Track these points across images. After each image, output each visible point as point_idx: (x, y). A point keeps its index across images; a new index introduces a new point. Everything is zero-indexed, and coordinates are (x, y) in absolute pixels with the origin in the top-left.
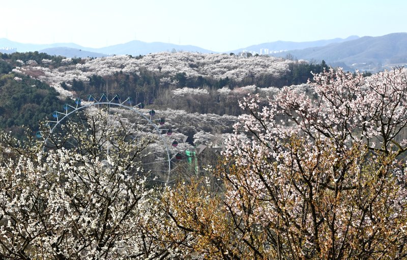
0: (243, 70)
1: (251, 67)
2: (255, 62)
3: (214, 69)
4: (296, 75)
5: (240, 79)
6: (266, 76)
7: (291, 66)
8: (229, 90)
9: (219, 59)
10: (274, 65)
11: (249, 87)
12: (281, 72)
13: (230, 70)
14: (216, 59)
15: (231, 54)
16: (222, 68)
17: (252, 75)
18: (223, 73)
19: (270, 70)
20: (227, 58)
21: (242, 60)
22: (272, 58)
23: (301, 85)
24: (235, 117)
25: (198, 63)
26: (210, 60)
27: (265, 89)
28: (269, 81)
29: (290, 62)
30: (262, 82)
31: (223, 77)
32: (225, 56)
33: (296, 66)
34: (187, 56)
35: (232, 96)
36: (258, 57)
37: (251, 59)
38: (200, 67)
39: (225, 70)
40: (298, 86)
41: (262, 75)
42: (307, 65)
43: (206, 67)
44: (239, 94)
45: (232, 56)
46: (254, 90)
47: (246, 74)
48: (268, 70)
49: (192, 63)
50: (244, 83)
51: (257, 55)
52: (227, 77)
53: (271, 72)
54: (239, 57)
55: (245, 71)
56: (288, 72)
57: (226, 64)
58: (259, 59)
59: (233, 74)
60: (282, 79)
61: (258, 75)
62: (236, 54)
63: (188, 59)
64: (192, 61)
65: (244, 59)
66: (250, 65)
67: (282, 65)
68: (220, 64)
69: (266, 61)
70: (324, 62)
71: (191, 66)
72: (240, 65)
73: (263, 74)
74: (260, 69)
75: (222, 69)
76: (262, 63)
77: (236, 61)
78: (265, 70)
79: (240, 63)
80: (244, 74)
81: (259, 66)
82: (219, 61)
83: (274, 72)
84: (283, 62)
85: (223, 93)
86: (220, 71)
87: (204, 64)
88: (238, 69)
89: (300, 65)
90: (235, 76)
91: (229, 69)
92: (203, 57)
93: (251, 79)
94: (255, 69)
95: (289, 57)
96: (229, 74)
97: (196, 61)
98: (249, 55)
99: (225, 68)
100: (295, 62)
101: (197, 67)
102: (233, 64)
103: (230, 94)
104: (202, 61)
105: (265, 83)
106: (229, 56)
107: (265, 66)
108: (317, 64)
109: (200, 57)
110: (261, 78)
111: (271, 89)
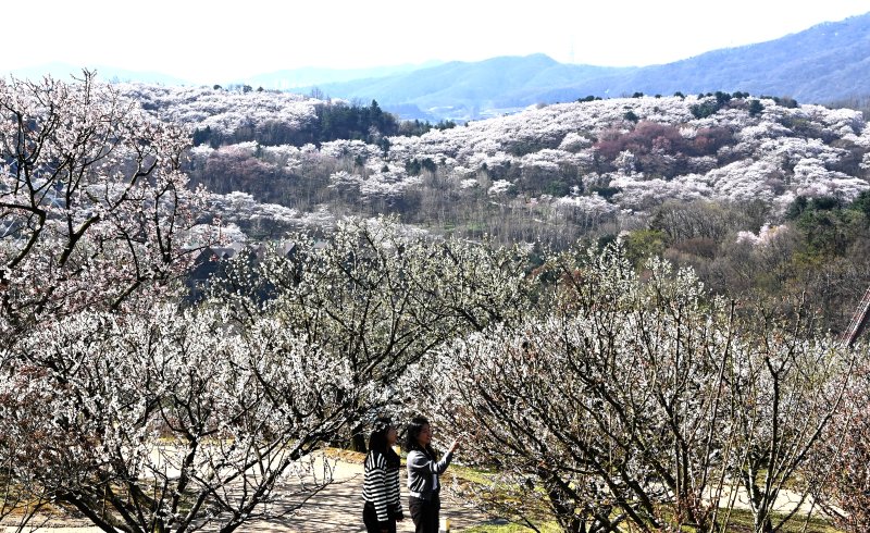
0: (236, 114)
1: (251, 110)
2: (257, 102)
3: (185, 112)
4: (327, 124)
5: (231, 131)
6: (276, 125)
7: (320, 109)
8: (212, 150)
9: (194, 94)
10: (289, 107)
11: (244, 145)
12: (301, 120)
13: (213, 115)
14: (189, 95)
15: (216, 87)
16: (198, 110)
17: (251, 124)
18: (201, 119)
19: (282, 116)
20: (209, 94)
21: (234, 97)
22: (288, 96)
23: (336, 142)
24: (221, 196)
25: (158, 102)
26: (179, 97)
27: (274, 149)
28: (279, 134)
29: (317, 102)
30: (269, 137)
31: (201, 126)
32: (205, 90)
33: (328, 109)
34: (138, 90)
35: (216, 160)
36: (263, 93)
37: (250, 96)
38: (161, 109)
39: (205, 114)
40: (330, 143)
41: (268, 125)
42: (347, 108)
43: (171, 109)
44: (227, 156)
45: (218, 90)
46: (254, 149)
47: (241, 122)
48: (279, 115)
49: (148, 101)
50: (238, 138)
51: (261, 89)
52: (208, 127)
53: (284, 120)
54: (230, 93)
55: (239, 116)
56: (313, 119)
57: (206, 105)
58: (263, 96)
59: (219, 122)
60: (303, 131)
61: (261, 124)
62: (224, 86)
63: (140, 94)
64: (147, 97)
65: (238, 96)
66: (249, 107)
67: (305, 108)
68: (195, 104)
69: (276, 101)
70: (375, 103)
71: (146, 107)
72: (231, 106)
73: (270, 122)
74: (263, 113)
75: (200, 113)
76: (268, 104)
77: (224, 99)
78: (273, 114)
79: (232, 102)
80: (237, 122)
81: (264, 109)
82: (194, 99)
83: (289, 119)
84: (306, 102)
85: (201, 154)
86: (195, 117)
87: (167, 104)
88: (227, 114)
89: (335, 108)
90: (222, 126)
91: (212, 112)
92: (167, 92)
93: (248, 131)
94: (257, 114)
95: (316, 93)
96: (211, 122)
97: (154, 98)
98: (247, 89)
99: (204, 111)
100: (325, 103)
101: (156, 109)
102: (219, 105)
103: (213, 156)
104: (165, 98)
105: (274, 138)
106: (213, 91)
107: (274, 109)
108: (365, 106)
109: (161, 92)
110: (266, 129)
111: (283, 148)
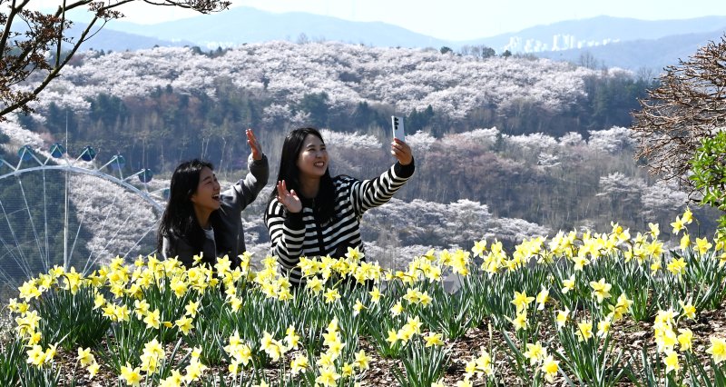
0: (470, 90)
1: (492, 83)
2: (501, 71)
3: (399, 86)
4: (600, 105)
5: (462, 113)
6: (526, 106)
7: (590, 83)
8: (432, 140)
9: (413, 60)
10: (548, 79)
11: (480, 132)
12: (563, 98)
13: (437, 90)
14: (405, 61)
15: (445, 50)
16: (418, 84)
17: (491, 104)
18: (421, 96)
19: (537, 92)
20: (434, 59)
21: (469, 64)
22: (544, 62)
23: (611, 131)
24: (442, 206)
25: (361, 70)
26: (392, 64)
27: (522, 139)
28: (530, 118)
29: (587, 72)
30: (515, 122)
31: (421, 106)
32: (429, 54)
33: (602, 83)
34: (333, 53)
35: (438, 154)
36: (509, 59)
37: (491, 63)
38: (365, 81)
39: (427, 88)
40: (604, 132)
41: (515, 105)
42: (630, 82)
43: (378, 82)
44: (454, 149)
45: (447, 55)
46: (493, 139)
47: (477, 100)
48: (532, 91)
49: (347, 69)
50: (471, 123)
51: (507, 54)
52: (430, 107)
53: (538, 98)
54: (464, 59)
55: (475, 92)
56: (580, 98)
57: (428, 75)
58: (511, 64)
59: (445, 100)
60: (565, 114)
61: (505, 103)
62: (456, 49)
63: (336, 60)
64: (346, 64)
65: (474, 63)
66: (489, 78)
67: (568, 81)
68: (414, 73)
69: (528, 70)
71: (344, 77)
72: (463, 77)
73: (518, 100)
74: (511, 88)
75: (419, 88)
76: (517, 75)
77: (455, 67)
78: (523, 90)
79: (465, 72)
80: (472, 100)
81: (511, 82)
82: (412, 68)
83: (546, 97)
84: (571, 73)
85: (417, 146)
86: (412, 92)
87: (374, 73)
88: (457, 88)
89: (613, 81)
90: (450, 105)
91: (437, 86)
92: (375, 57)
93: (486, 113)
94: (500, 89)
95: (586, 59)
96: (435, 99)
97: (356, 64)
98: (488, 53)
99: (426, 83)
100: (599, 74)
101: (358, 81)
102: (447, 75)
103: (434, 148)
104: (371, 65)
105: (523, 124)
106: (439, 55)
107: (525, 82)
109: (367, 57)
110: (512, 111)
111: (535, 138)
